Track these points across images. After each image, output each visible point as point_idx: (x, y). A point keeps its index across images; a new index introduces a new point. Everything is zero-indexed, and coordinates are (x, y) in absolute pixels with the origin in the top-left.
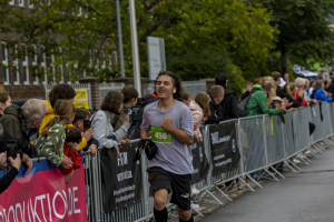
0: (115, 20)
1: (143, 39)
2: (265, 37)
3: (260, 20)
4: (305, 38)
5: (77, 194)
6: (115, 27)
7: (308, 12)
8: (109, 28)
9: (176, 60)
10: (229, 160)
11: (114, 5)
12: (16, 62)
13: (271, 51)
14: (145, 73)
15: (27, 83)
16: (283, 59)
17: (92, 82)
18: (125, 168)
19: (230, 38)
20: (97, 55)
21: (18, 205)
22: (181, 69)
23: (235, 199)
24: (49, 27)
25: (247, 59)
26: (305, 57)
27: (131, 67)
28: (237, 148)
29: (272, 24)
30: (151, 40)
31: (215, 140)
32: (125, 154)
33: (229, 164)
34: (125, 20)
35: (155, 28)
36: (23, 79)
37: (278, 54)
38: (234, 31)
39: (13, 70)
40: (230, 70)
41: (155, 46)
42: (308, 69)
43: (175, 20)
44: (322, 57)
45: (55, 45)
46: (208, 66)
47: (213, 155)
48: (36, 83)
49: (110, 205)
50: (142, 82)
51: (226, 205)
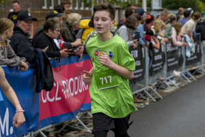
10: (195, 57)
14: (149, 5)
15: (82, 8)
17: (119, 9)
21: (76, 78)
22: (170, 3)
23: (198, 79)
28: (200, 50)
32: (136, 51)
33: (195, 59)
36: (80, 6)
40: (198, 5)
46: (186, 2)
48: (87, 9)
50: (148, 10)
51: (192, 83)
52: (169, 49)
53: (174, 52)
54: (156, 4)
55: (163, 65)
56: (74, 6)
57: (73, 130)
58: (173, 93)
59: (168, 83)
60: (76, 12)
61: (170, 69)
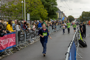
0: (22, 11)
1: (26, 14)
2: (46, 14)
3: (45, 12)
4: (52, 15)
5: (14, 38)
6: (22, 12)
7: (53, 11)
8: (21, 12)
9: (32, 17)
11: (22, 8)
12: (6, 17)
13: (47, 17)
14: (26, 19)
16: (49, 18)
17: (18, 20)
18: (22, 35)
19: (40, 14)
20: (19, 16)
21: (5, 40)
24: (11, 11)
25: (43, 18)
26: (52, 18)
27: (24, 18)
29: (47, 12)
30: (28, 14)
31: (37, 31)
34: (24, 11)
35: (28, 12)
36: (7, 19)
37: (48, 17)
38: (41, 13)
39: (5, 18)
41: (28, 15)
42: (53, 20)
43: (32, 11)
44: (55, 18)
45: (12, 14)
47: (37, 33)
49: (19, 40)
52: (32, 32)
53: (33, 32)
54: (28, 19)
55: (30, 36)
56: (5, 19)
57: (4, 54)
58: (33, 44)
59: (31, 41)
60: (6, 21)
61: (32, 37)
